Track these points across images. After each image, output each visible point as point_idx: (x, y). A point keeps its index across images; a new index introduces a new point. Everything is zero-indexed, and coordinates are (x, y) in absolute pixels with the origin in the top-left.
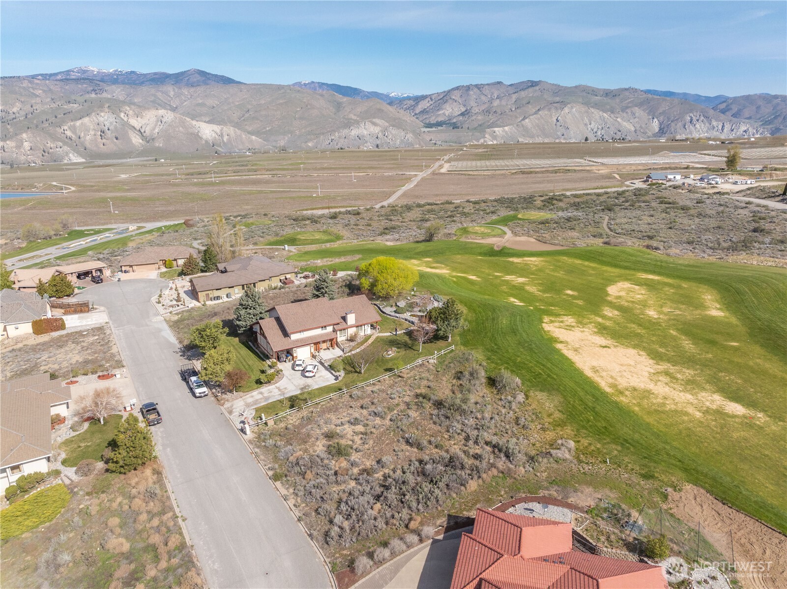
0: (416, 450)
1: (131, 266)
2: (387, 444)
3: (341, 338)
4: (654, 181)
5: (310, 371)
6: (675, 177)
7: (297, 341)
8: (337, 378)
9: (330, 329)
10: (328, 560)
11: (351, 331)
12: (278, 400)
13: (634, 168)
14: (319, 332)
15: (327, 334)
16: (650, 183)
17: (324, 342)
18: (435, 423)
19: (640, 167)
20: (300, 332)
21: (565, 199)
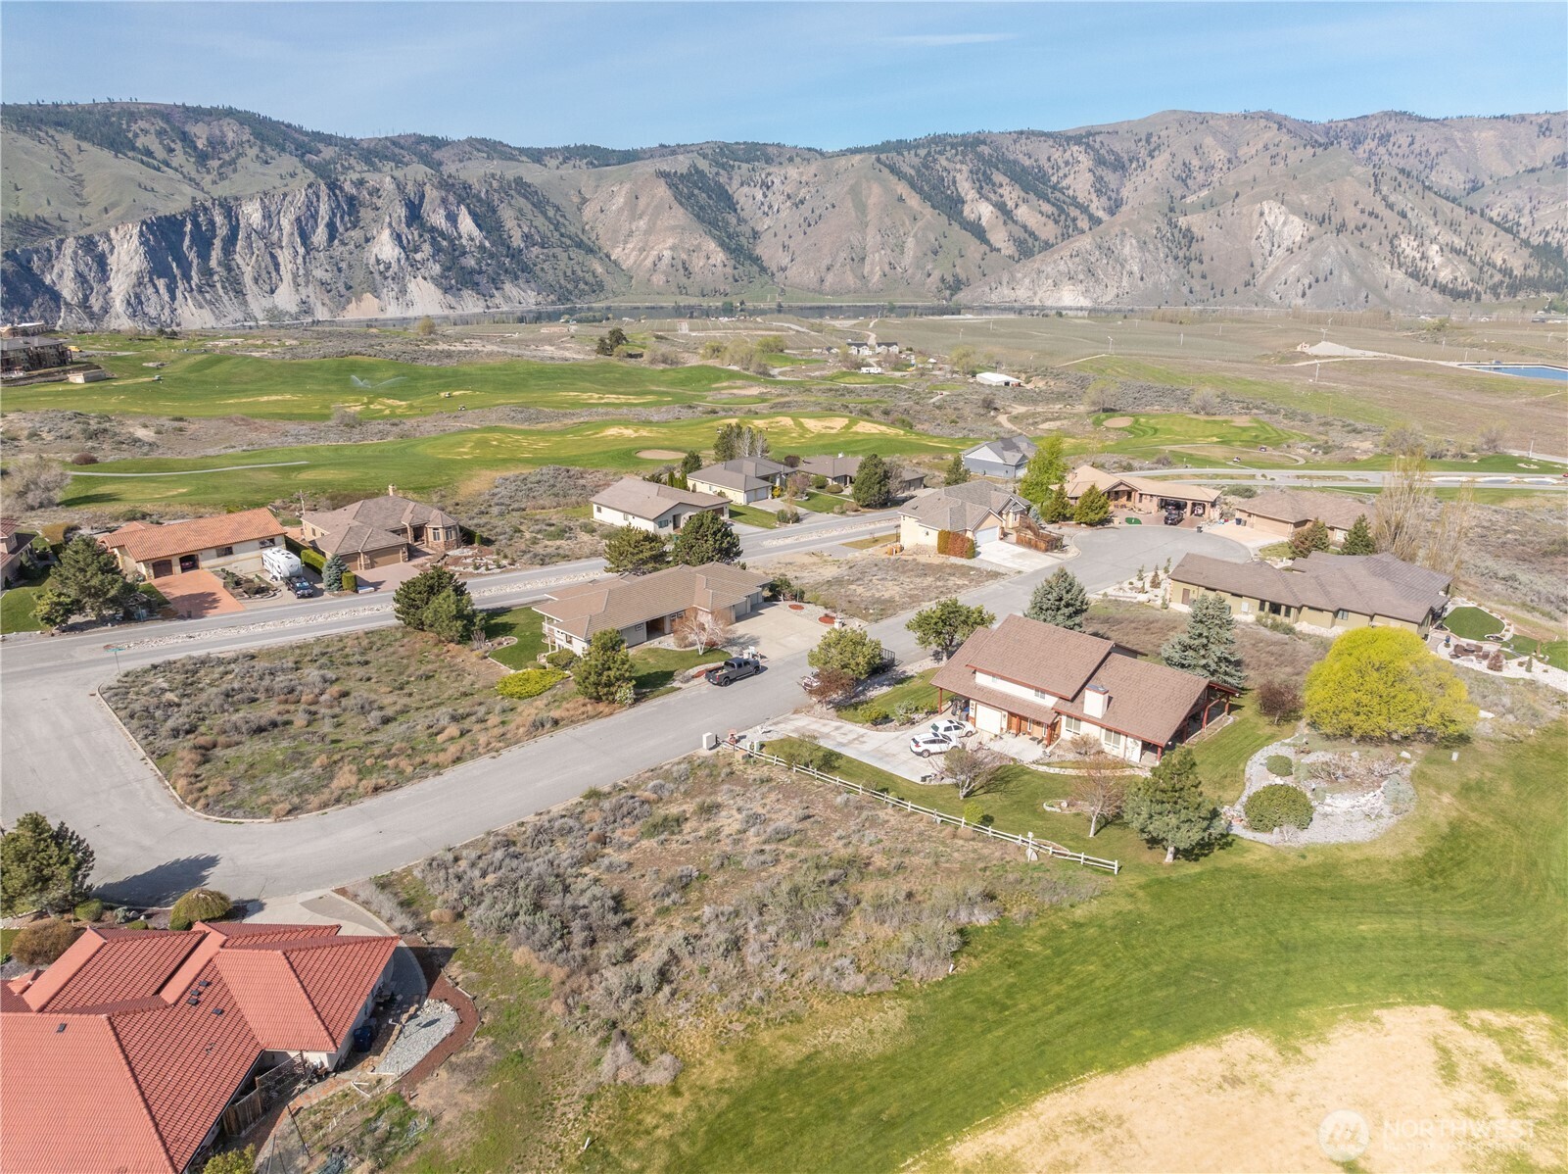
1: (1250, 515)
3: (1066, 733)
7: (981, 689)
9: (1050, 701)
11: (1086, 729)
14: (1027, 695)
15: (1039, 708)
17: (1039, 723)
20: (994, 675)
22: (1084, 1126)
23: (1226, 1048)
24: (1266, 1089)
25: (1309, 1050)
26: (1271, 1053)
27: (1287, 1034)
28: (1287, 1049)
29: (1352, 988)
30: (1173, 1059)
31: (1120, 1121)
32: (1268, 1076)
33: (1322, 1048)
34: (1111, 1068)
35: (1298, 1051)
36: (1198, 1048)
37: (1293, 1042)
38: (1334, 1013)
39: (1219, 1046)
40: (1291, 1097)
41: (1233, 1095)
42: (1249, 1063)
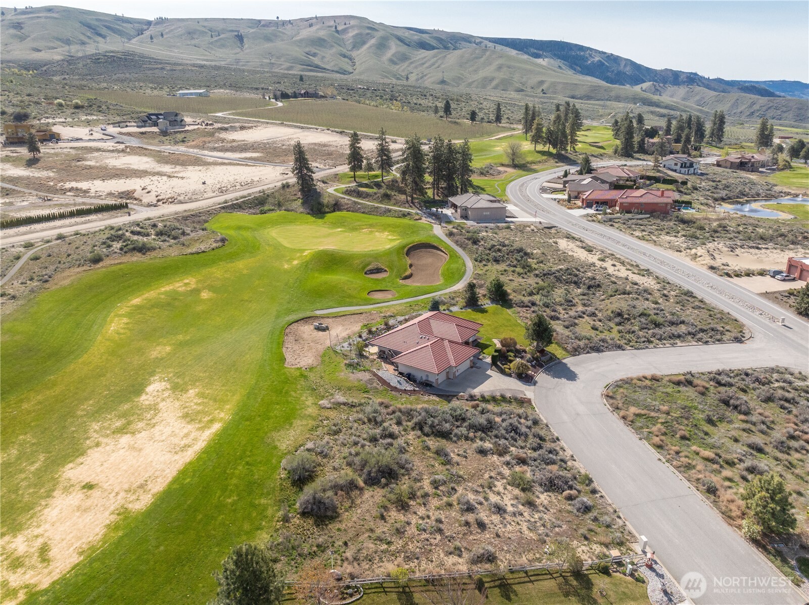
22: (187, 446)
23: (150, 496)
24: (128, 491)
25: (114, 518)
26: (130, 506)
27: (126, 518)
28: (123, 512)
29: (96, 565)
30: (170, 479)
31: (176, 453)
32: (129, 496)
33: (108, 522)
34: (190, 463)
35: (118, 514)
36: (162, 489)
37: (121, 517)
38: (105, 543)
39: (153, 495)
40: (117, 494)
41: (141, 481)
42: (138, 496)
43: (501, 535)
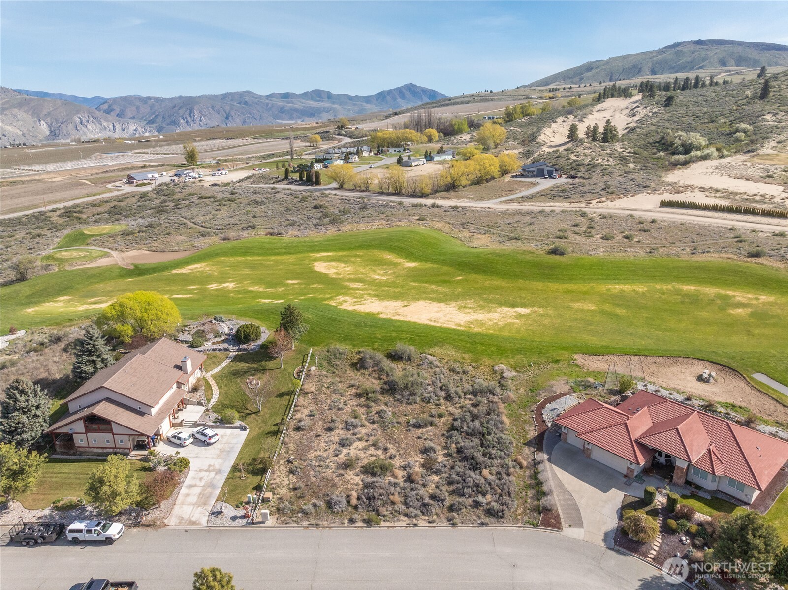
0: (430, 428)
2: (406, 438)
4: (140, 182)
5: (213, 436)
6: (152, 176)
7: (158, 415)
8: (243, 429)
9: (175, 386)
10: (520, 525)
12: (228, 479)
13: (88, 172)
14: (168, 394)
15: (176, 393)
16: (135, 184)
18: (408, 404)
19: (95, 171)
20: (159, 401)
21: (85, 211)
43: (318, 438)
